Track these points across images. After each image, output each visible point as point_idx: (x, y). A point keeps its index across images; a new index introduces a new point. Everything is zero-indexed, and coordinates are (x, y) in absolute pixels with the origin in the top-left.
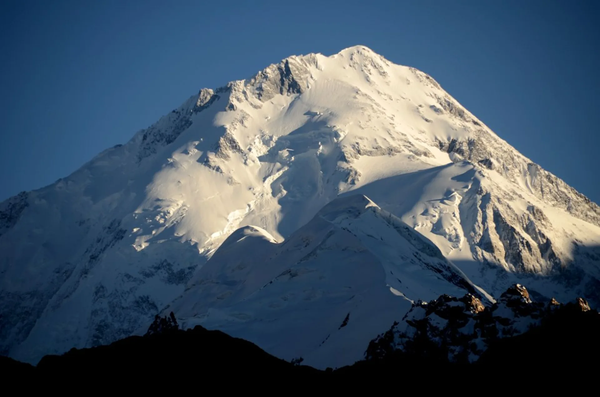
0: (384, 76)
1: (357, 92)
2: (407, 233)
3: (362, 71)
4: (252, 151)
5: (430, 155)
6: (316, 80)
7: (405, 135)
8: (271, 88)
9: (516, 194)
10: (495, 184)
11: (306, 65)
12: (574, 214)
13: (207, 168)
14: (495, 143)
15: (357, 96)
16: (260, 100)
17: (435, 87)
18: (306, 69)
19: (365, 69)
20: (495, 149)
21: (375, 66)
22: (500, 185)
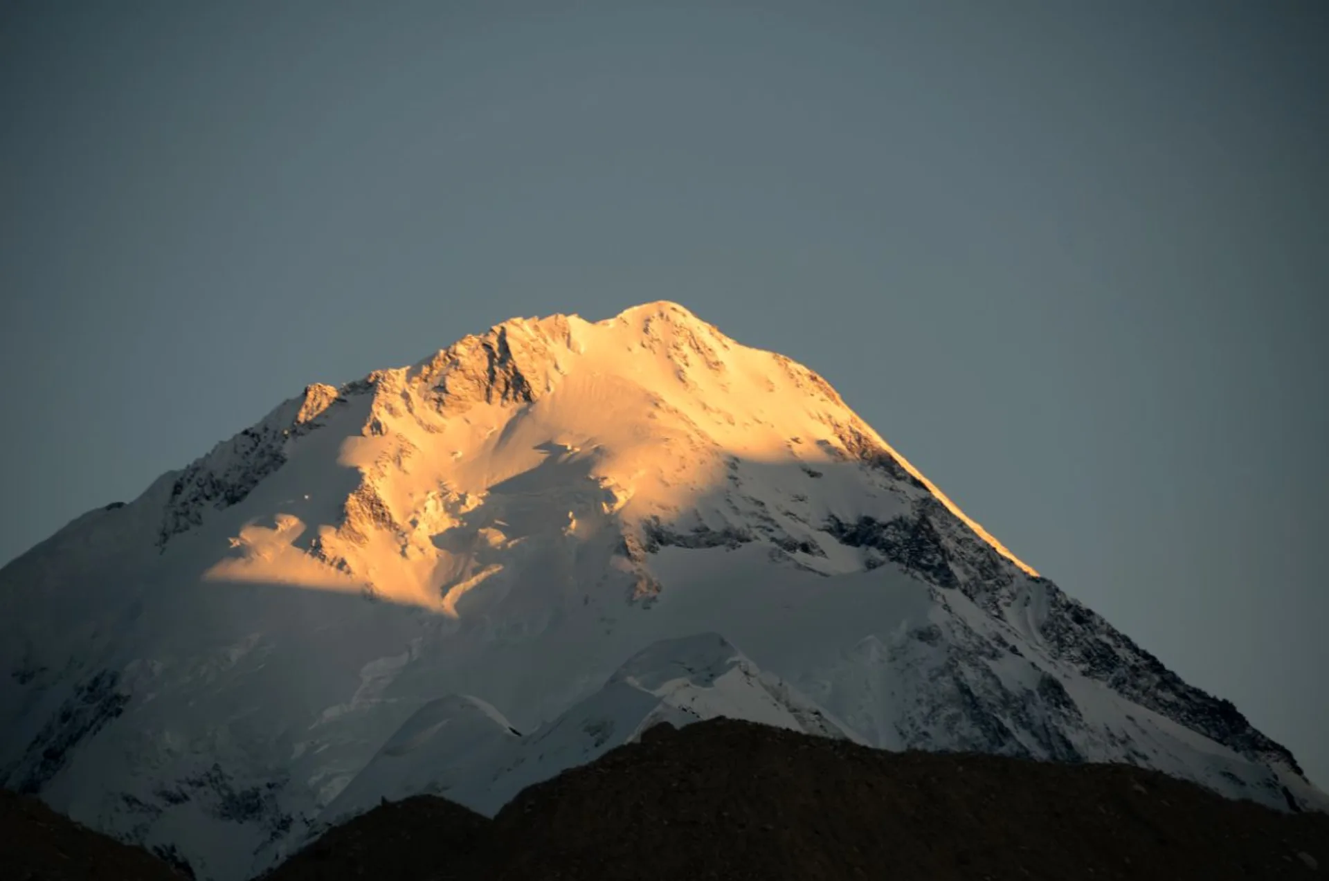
0: (717, 370)
1: (657, 405)
2: (818, 723)
3: (669, 357)
4: (419, 526)
5: (814, 551)
6: (565, 374)
7: (762, 504)
8: (465, 389)
9: (1005, 644)
10: (959, 621)
11: (546, 341)
12: (1127, 694)
13: (317, 561)
14: (960, 529)
15: (657, 413)
16: (440, 412)
17: (830, 401)
18: (545, 349)
19: (676, 354)
20: (959, 542)
21: (698, 348)
22: (970, 624)
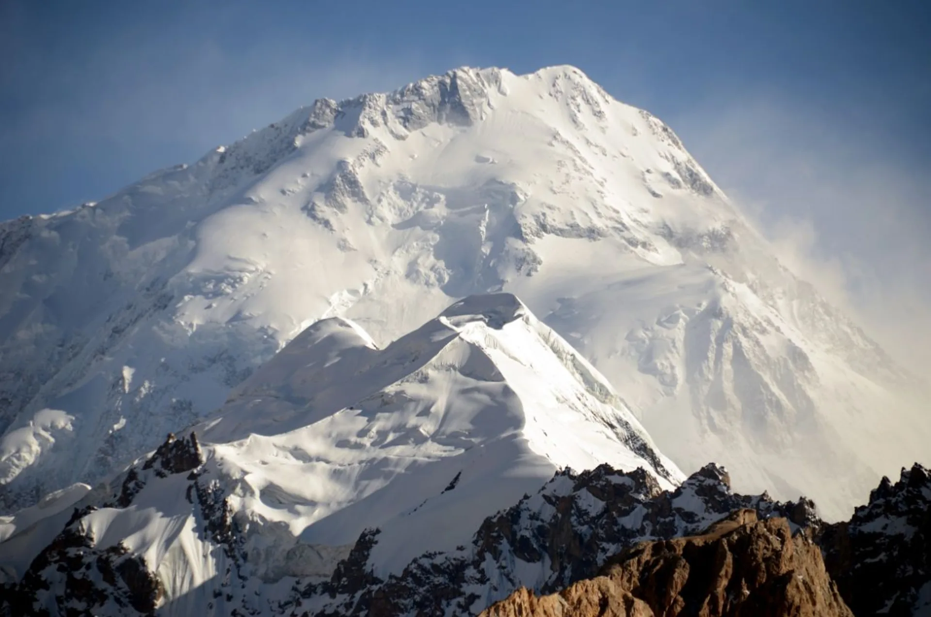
0: (600, 117)
1: (555, 137)
3: (568, 104)
4: (382, 203)
5: (652, 248)
6: (494, 109)
7: (618, 212)
8: (424, 112)
9: (772, 325)
10: (743, 306)
11: (483, 85)
12: (856, 368)
13: (310, 220)
15: (554, 143)
16: (405, 127)
17: (674, 146)
18: (483, 91)
19: (572, 103)
20: (752, 252)
21: (588, 101)
22: (749, 309)
